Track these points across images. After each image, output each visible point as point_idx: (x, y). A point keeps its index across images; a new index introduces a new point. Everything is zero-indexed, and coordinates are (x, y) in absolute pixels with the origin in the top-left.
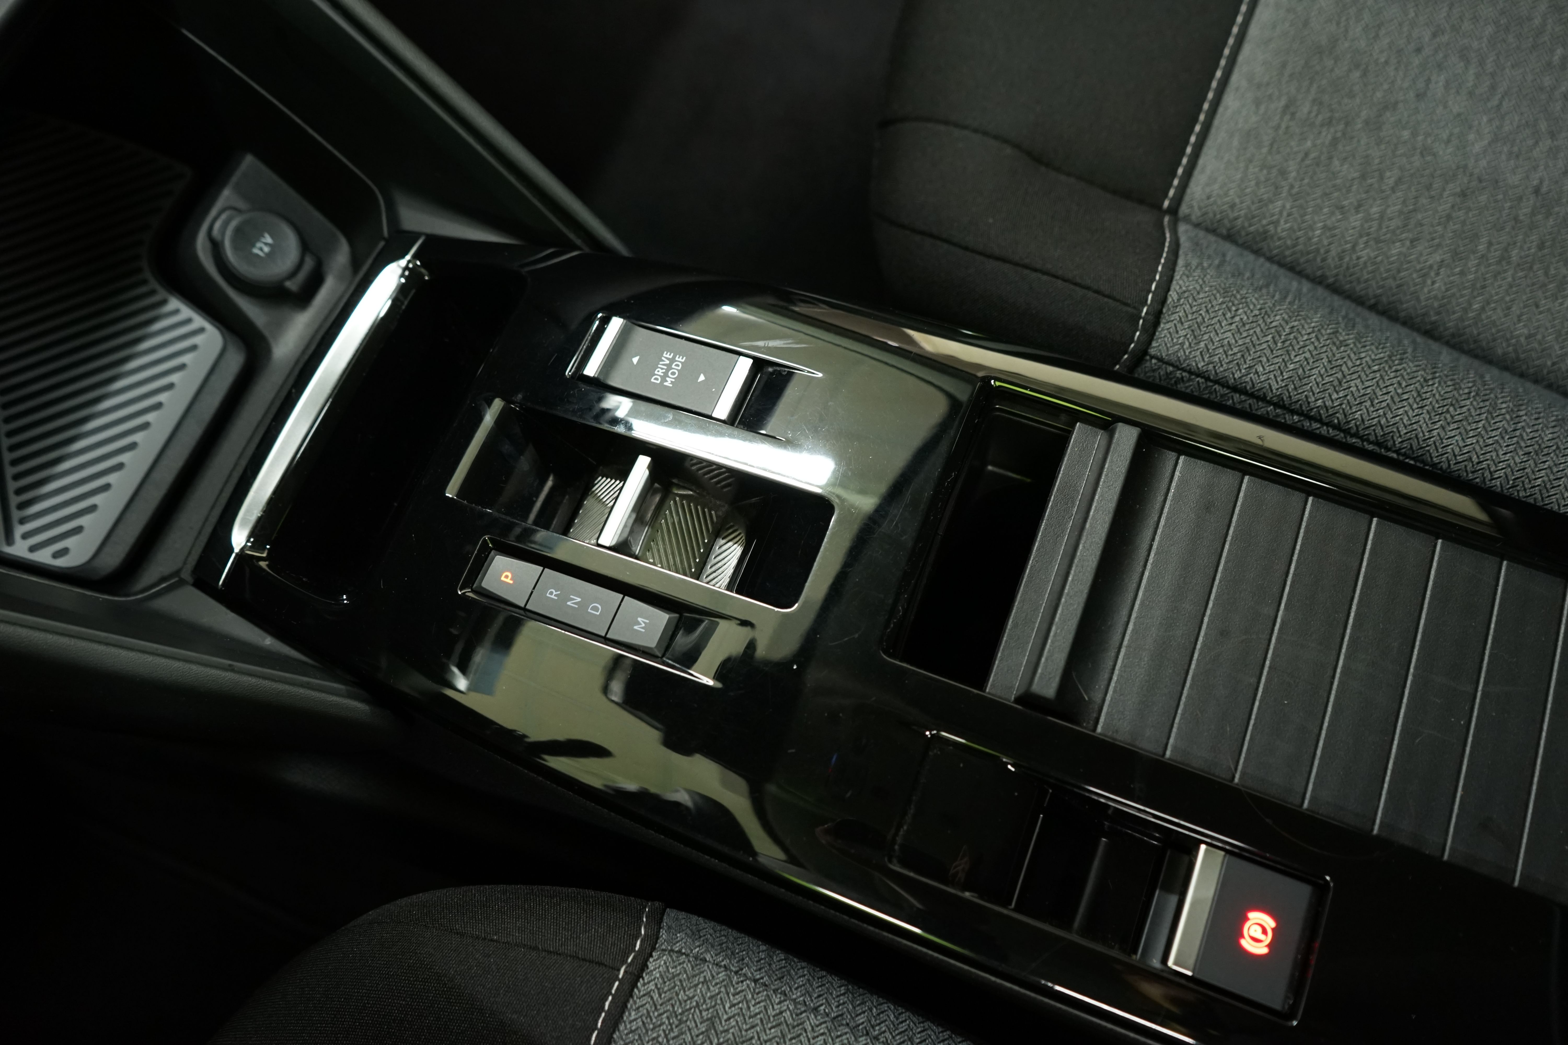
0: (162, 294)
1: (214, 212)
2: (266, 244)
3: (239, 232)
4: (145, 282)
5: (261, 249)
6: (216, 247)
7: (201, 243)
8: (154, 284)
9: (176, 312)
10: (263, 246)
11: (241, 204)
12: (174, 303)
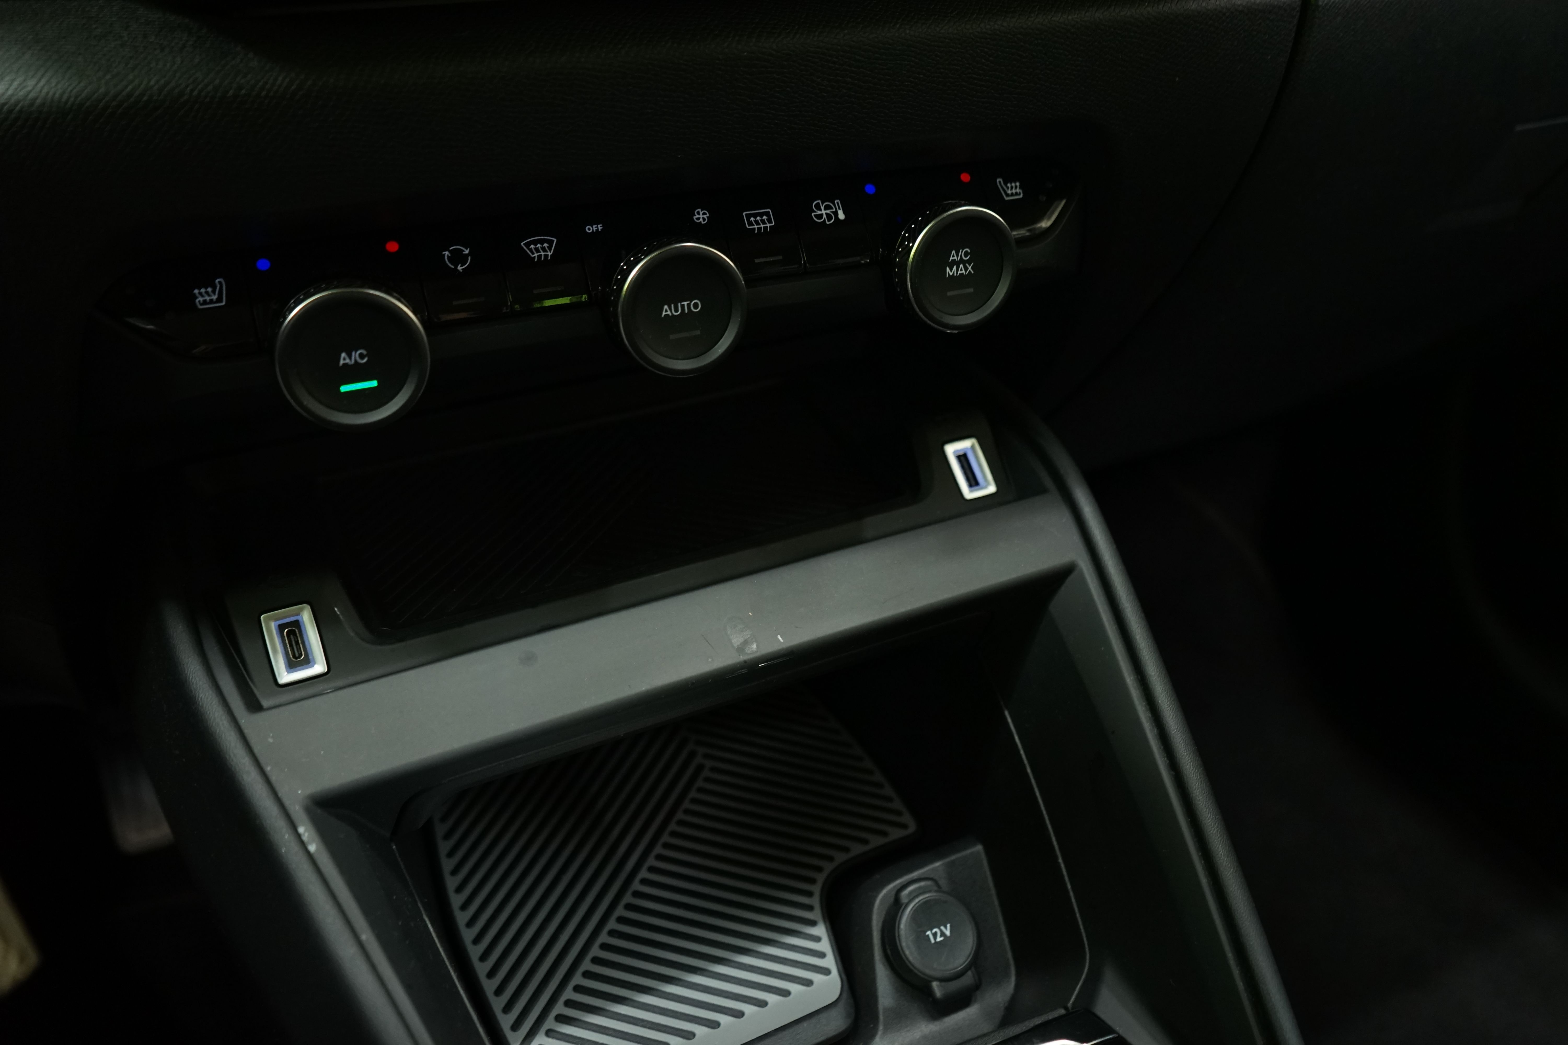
0: (816, 914)
1: (915, 874)
2: (943, 934)
3: (925, 906)
4: (809, 894)
5: (935, 935)
6: (896, 906)
7: (883, 896)
8: (815, 901)
9: (818, 939)
10: (938, 934)
11: (943, 882)
12: (820, 930)
